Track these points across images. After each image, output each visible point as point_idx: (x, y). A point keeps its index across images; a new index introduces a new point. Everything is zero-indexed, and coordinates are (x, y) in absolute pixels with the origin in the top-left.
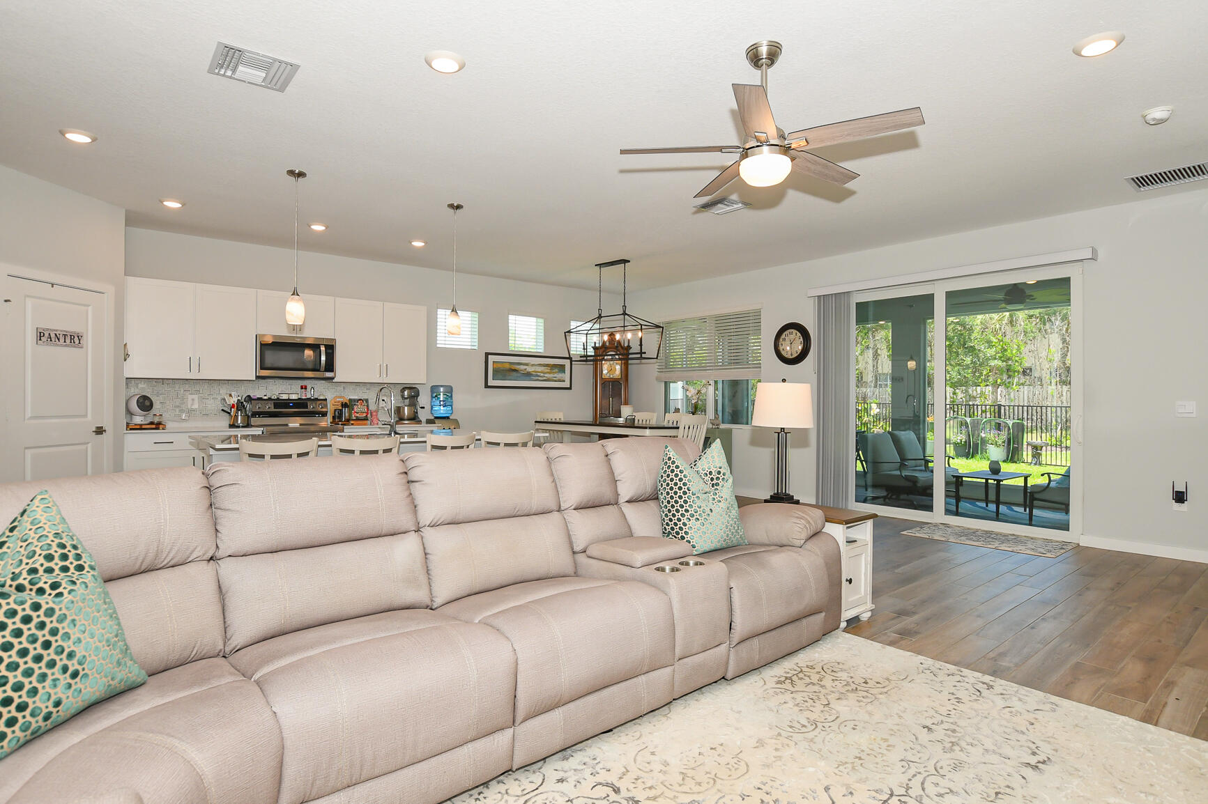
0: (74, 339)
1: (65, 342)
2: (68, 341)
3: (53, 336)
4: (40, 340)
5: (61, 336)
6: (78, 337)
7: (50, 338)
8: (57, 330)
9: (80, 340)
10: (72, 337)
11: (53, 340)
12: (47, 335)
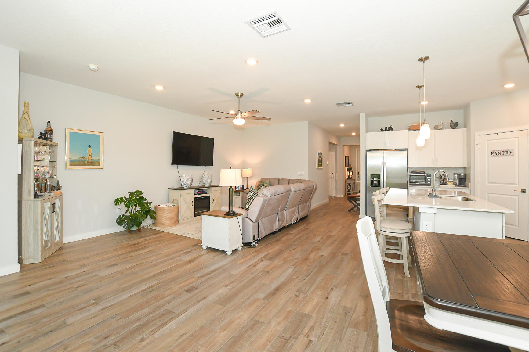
0: (508, 153)
1: (503, 154)
2: (505, 153)
3: (497, 153)
4: (492, 155)
5: (501, 152)
6: (510, 151)
7: (496, 154)
8: (499, 151)
9: (511, 153)
10: (507, 152)
11: (497, 154)
12: (495, 153)
